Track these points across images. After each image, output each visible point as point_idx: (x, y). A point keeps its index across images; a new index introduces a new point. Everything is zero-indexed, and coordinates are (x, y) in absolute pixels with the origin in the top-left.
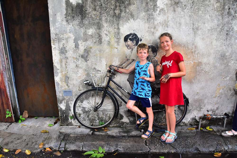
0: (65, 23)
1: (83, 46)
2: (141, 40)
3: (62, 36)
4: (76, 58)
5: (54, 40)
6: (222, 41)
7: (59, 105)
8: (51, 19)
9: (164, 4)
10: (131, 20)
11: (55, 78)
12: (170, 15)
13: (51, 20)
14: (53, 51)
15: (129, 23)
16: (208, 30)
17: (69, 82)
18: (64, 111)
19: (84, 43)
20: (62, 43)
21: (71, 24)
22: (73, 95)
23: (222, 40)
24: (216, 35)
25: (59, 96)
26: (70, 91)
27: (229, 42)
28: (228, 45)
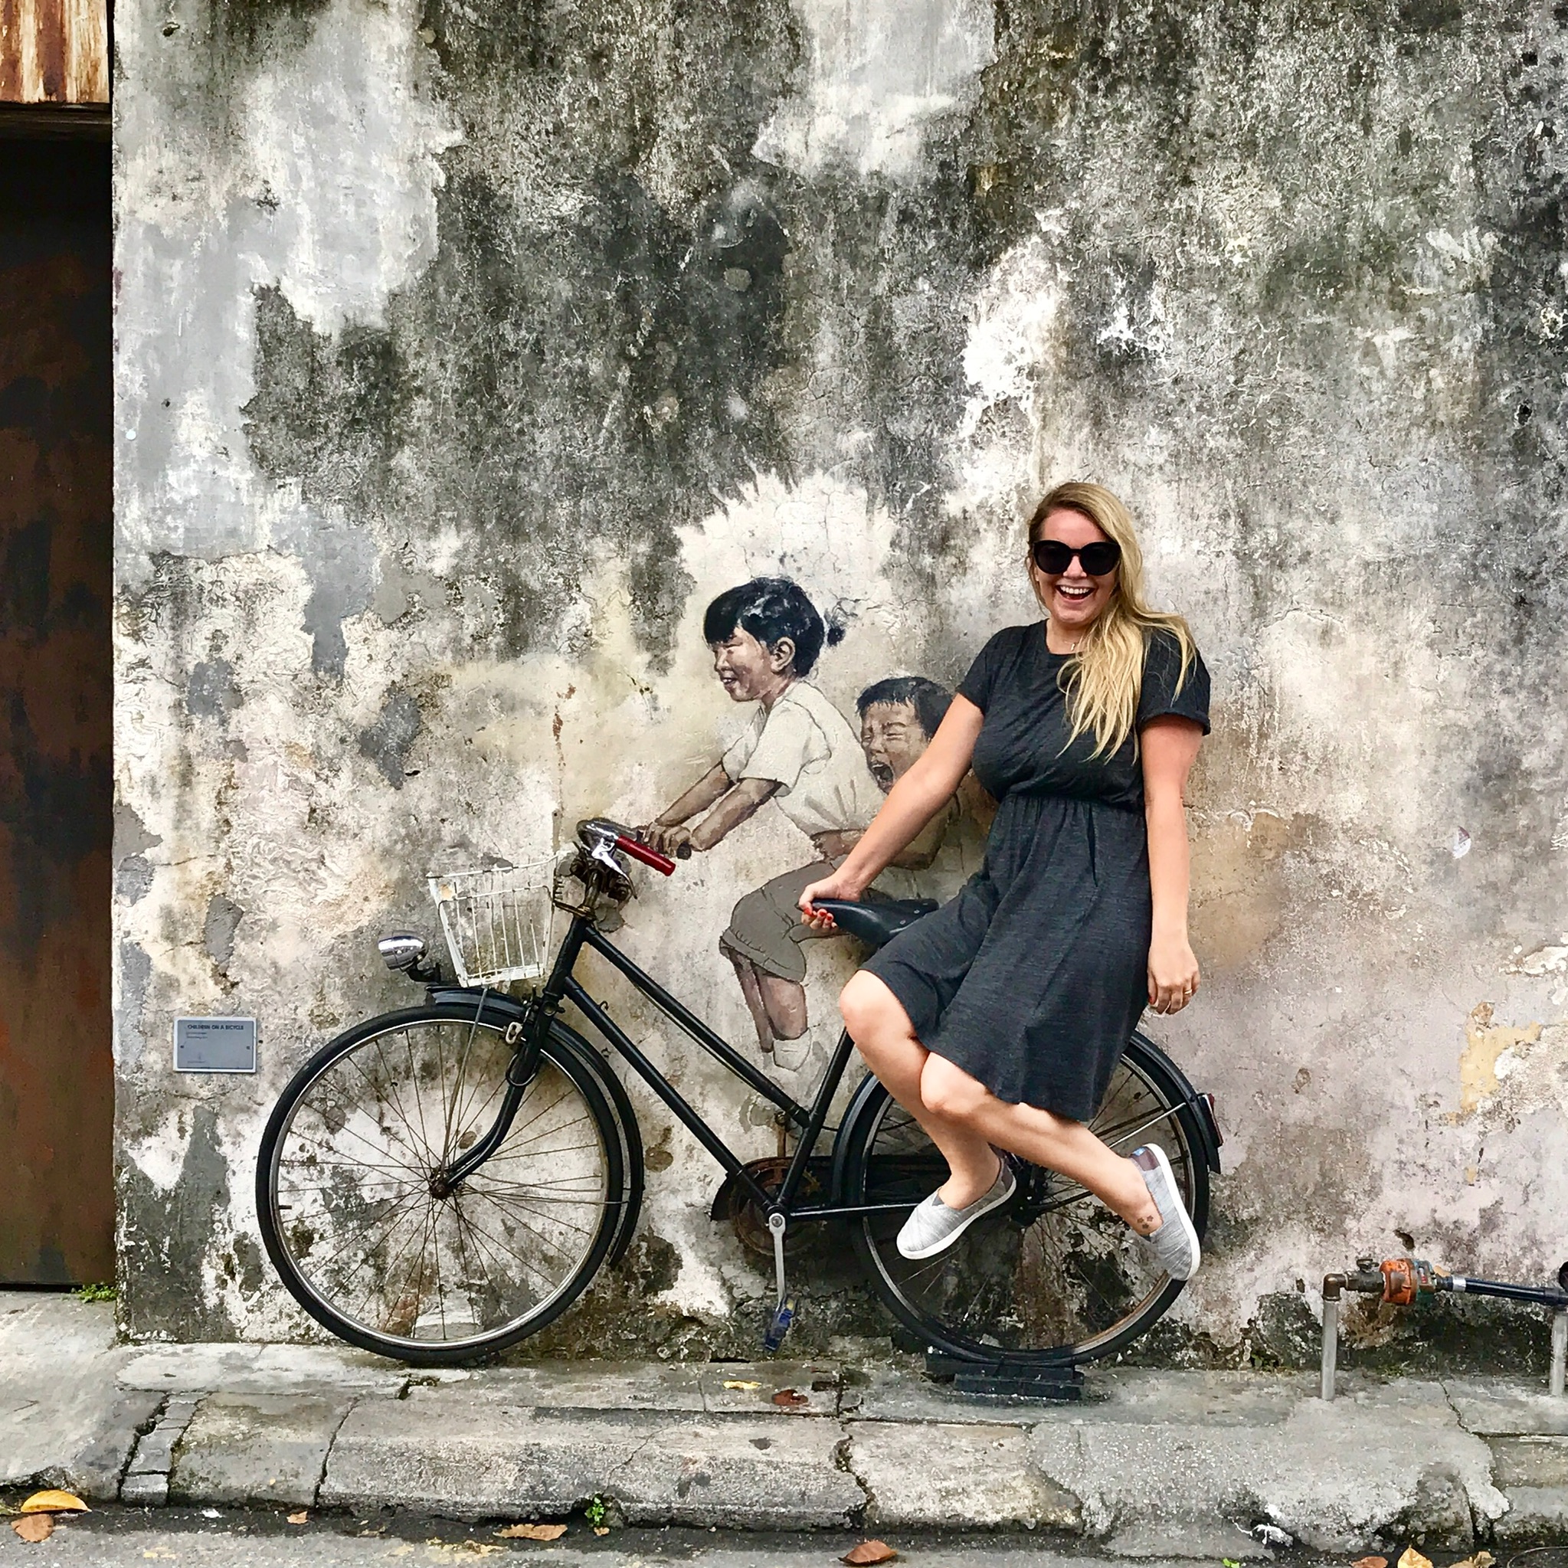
0: (239, 473)
1: (381, 665)
2: (836, 635)
3: (208, 574)
4: (316, 755)
5: (137, 603)
6: (1481, 653)
7: (123, 1153)
8: (131, 435)
9: (1020, 369)
10: (760, 477)
11: (115, 909)
12: (1061, 453)
13: (127, 445)
14: (122, 690)
15: (749, 506)
16: (1367, 564)
17: (242, 947)
18: (168, 1206)
19: (384, 638)
20: (205, 628)
21: (289, 480)
22: (265, 1057)
23: (1482, 645)
24: (1433, 607)
25: (140, 1068)
26: (239, 1026)
27: (1539, 663)
28: (1535, 690)
